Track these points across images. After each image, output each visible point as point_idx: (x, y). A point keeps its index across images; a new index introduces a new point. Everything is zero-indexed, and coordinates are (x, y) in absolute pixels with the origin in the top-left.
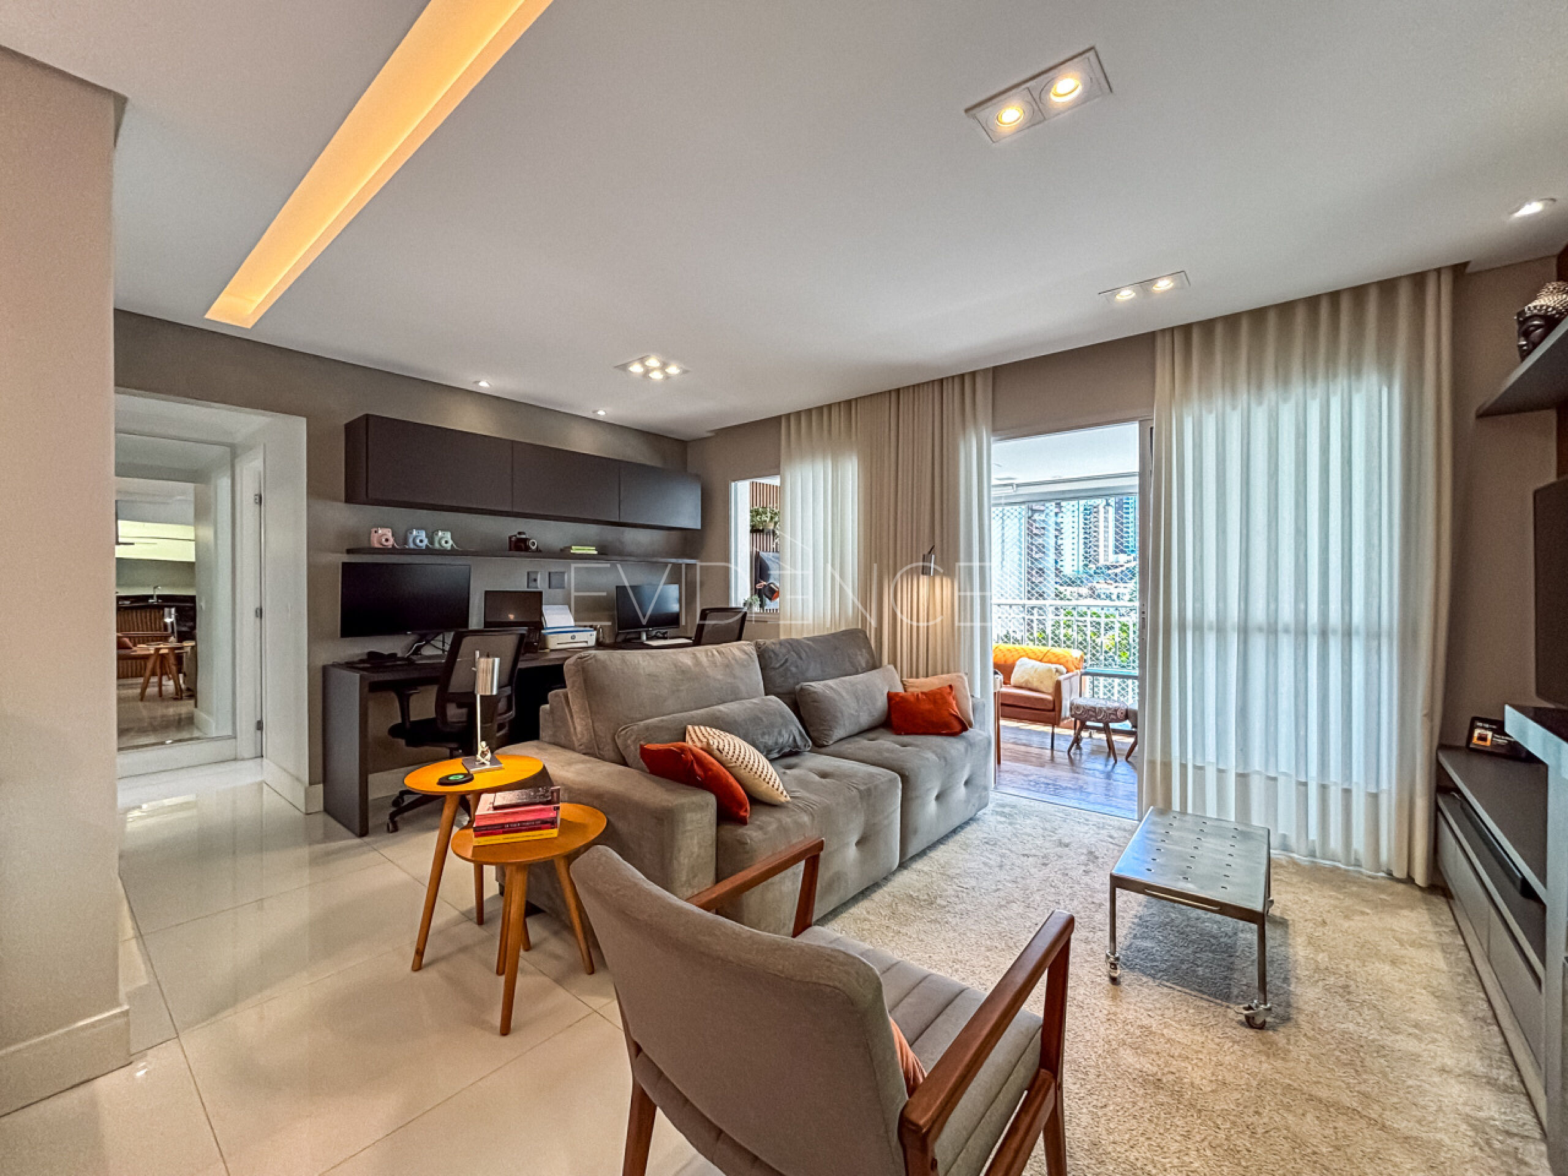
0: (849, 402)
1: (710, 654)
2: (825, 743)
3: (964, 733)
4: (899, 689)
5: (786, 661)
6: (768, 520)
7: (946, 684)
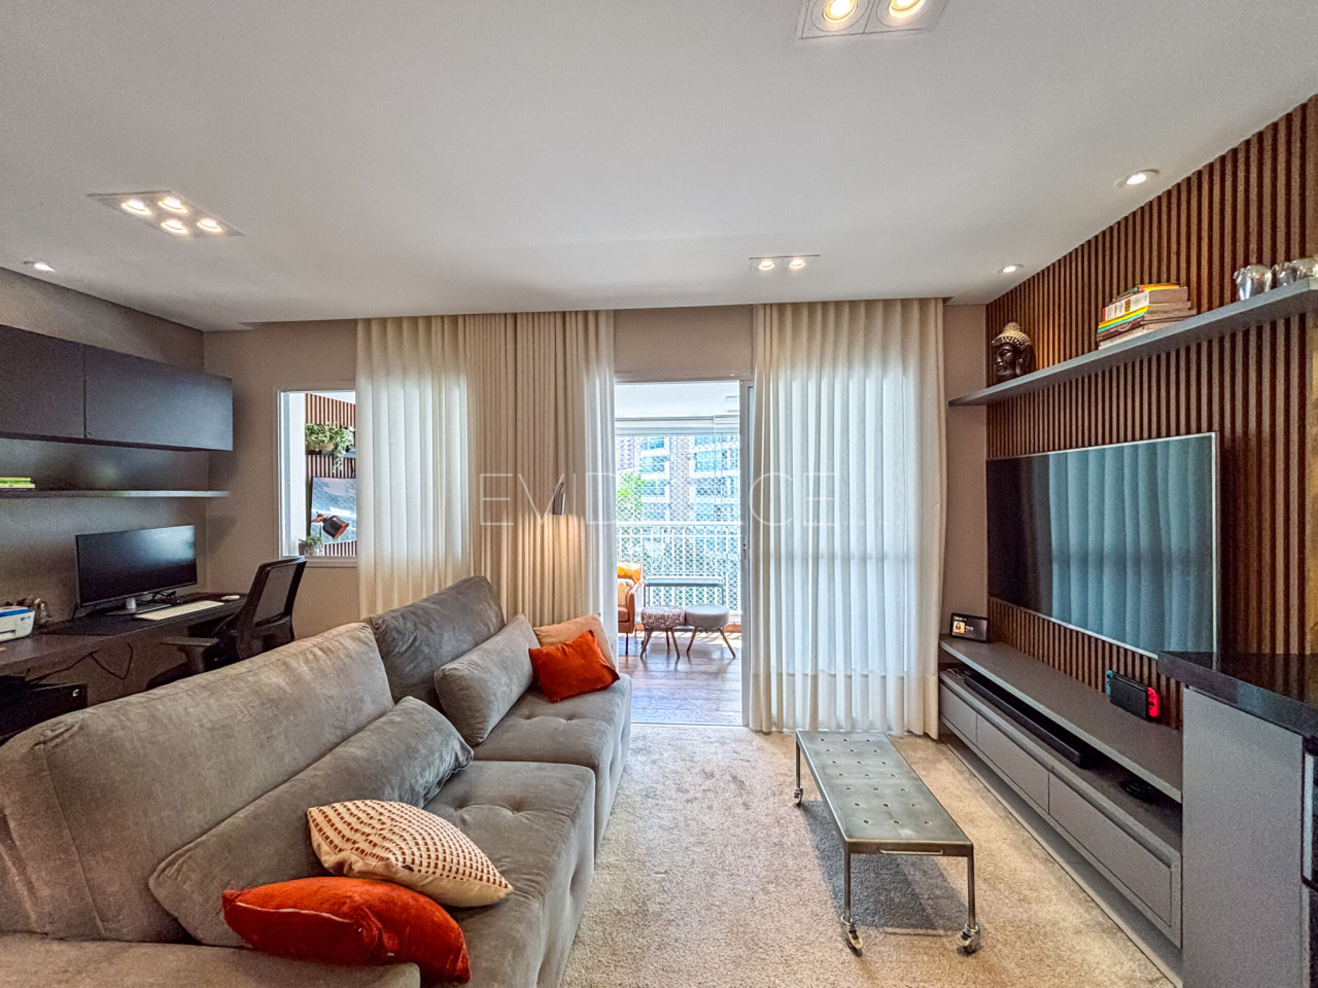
0: (454, 319)
1: (310, 657)
2: (481, 740)
3: (616, 684)
4: (536, 646)
5: (415, 639)
6: (326, 440)
7: (586, 630)
